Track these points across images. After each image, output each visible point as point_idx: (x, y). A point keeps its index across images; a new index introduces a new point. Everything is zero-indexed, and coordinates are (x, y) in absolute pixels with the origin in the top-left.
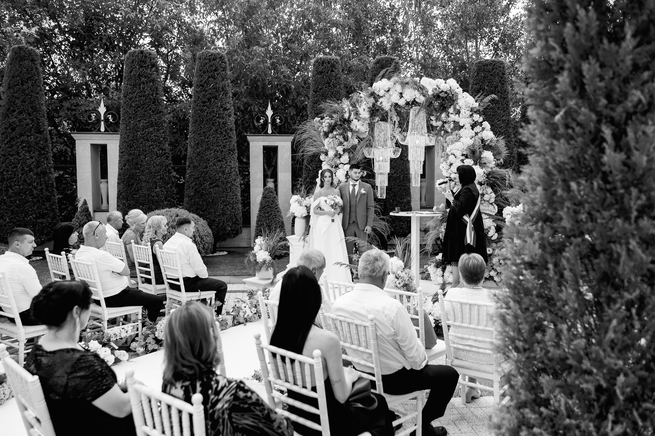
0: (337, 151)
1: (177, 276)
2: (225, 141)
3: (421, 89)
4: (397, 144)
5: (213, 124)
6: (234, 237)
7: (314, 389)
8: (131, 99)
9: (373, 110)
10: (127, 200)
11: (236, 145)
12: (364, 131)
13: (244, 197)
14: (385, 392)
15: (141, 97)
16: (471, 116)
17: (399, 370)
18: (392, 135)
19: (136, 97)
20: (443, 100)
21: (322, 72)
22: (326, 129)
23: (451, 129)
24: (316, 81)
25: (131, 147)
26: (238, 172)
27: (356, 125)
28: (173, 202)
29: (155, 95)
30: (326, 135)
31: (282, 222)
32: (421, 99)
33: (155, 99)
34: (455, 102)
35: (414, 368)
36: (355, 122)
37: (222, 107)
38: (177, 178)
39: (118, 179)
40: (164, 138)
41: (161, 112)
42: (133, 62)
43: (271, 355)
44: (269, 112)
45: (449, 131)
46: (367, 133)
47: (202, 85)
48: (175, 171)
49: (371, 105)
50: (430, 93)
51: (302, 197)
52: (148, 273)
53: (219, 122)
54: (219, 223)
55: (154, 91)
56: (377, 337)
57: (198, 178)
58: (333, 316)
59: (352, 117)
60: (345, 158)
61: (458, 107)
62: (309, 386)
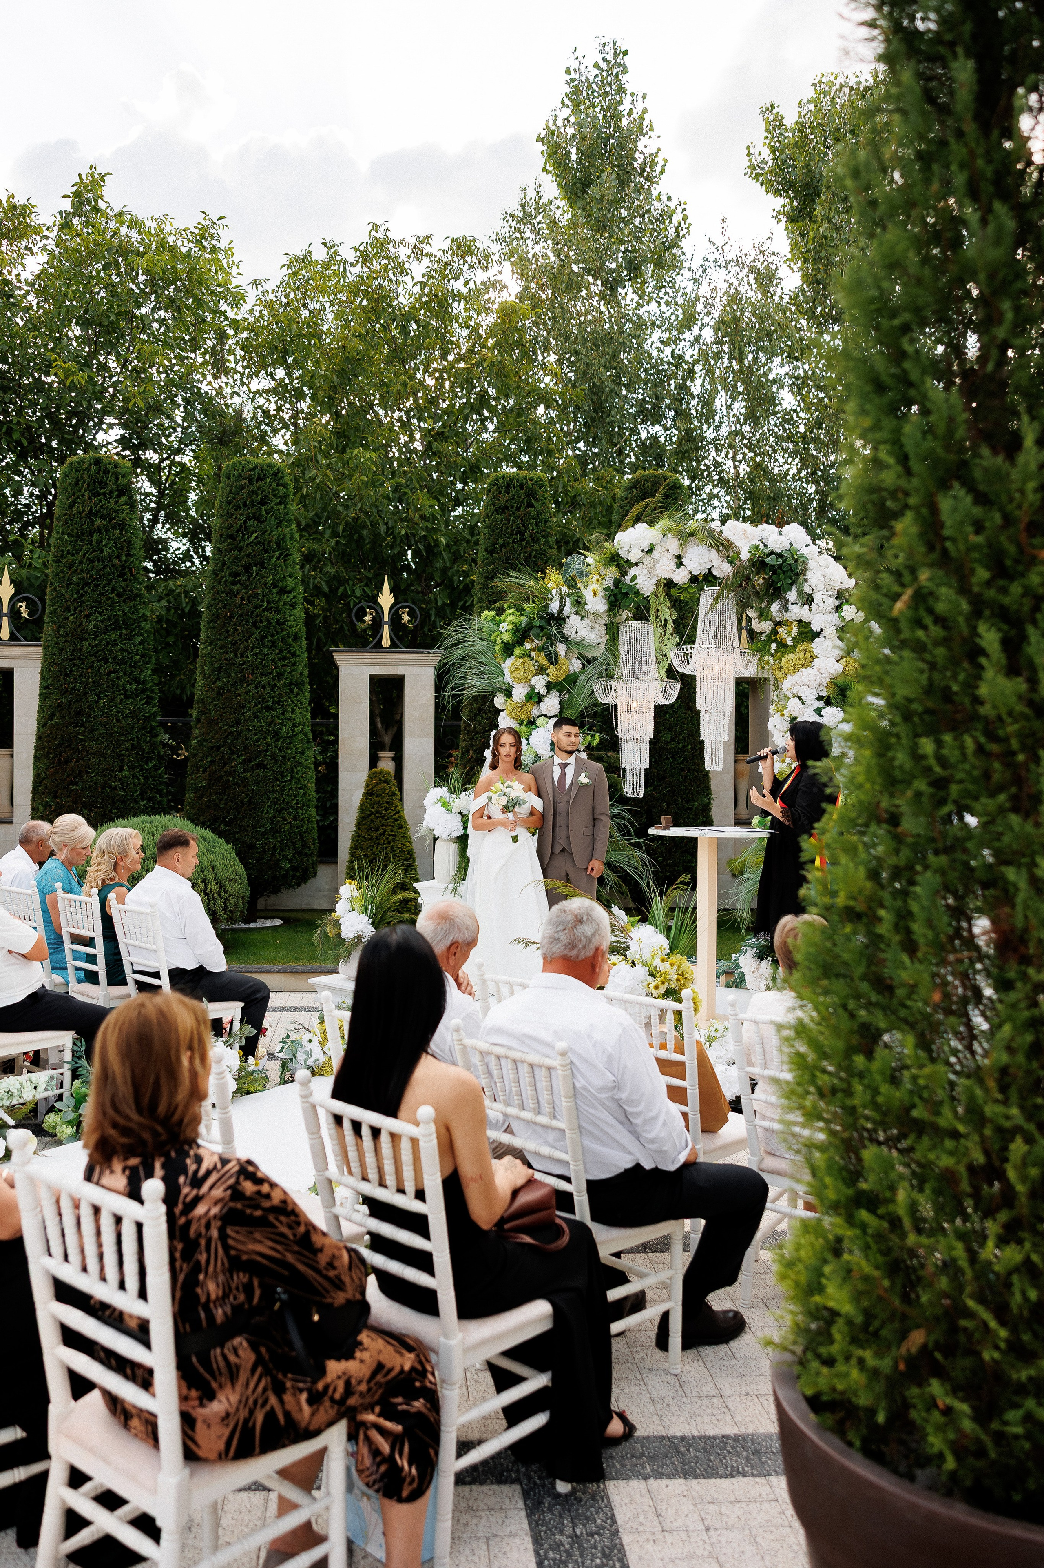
0: (533, 688)
1: (156, 964)
2: (280, 664)
3: (724, 546)
4: (671, 673)
5: (254, 623)
6: (299, 885)
7: (420, 1195)
8: (70, 567)
9: (615, 595)
10: (55, 797)
11: (306, 672)
12: (595, 643)
13: (325, 792)
14: (594, 1219)
15: (91, 561)
16: (838, 608)
17: (626, 1171)
18: (659, 651)
19: (81, 563)
20: (774, 573)
21: (507, 508)
22: (507, 637)
23: (793, 639)
24: (491, 528)
25: (67, 675)
26: (311, 735)
27: (575, 626)
28: (160, 802)
29: (124, 558)
30: (508, 650)
31: (410, 853)
32: (723, 569)
33: (123, 566)
34: (802, 577)
35: (660, 1167)
36: (573, 621)
37: (275, 586)
38: (171, 748)
39: (37, 748)
40: (143, 656)
41: (137, 595)
42: (77, 484)
43: (331, 1120)
44: (386, 599)
45: (789, 642)
46: (603, 646)
47: (232, 537)
48: (167, 730)
49: (610, 582)
50: (745, 556)
51: (452, 792)
52: (92, 959)
53: (268, 620)
54: (264, 851)
55: (122, 548)
56: (574, 1093)
57: (218, 748)
58: (483, 1045)
59: (567, 609)
60: (551, 704)
61: (807, 589)
62: (410, 1188)
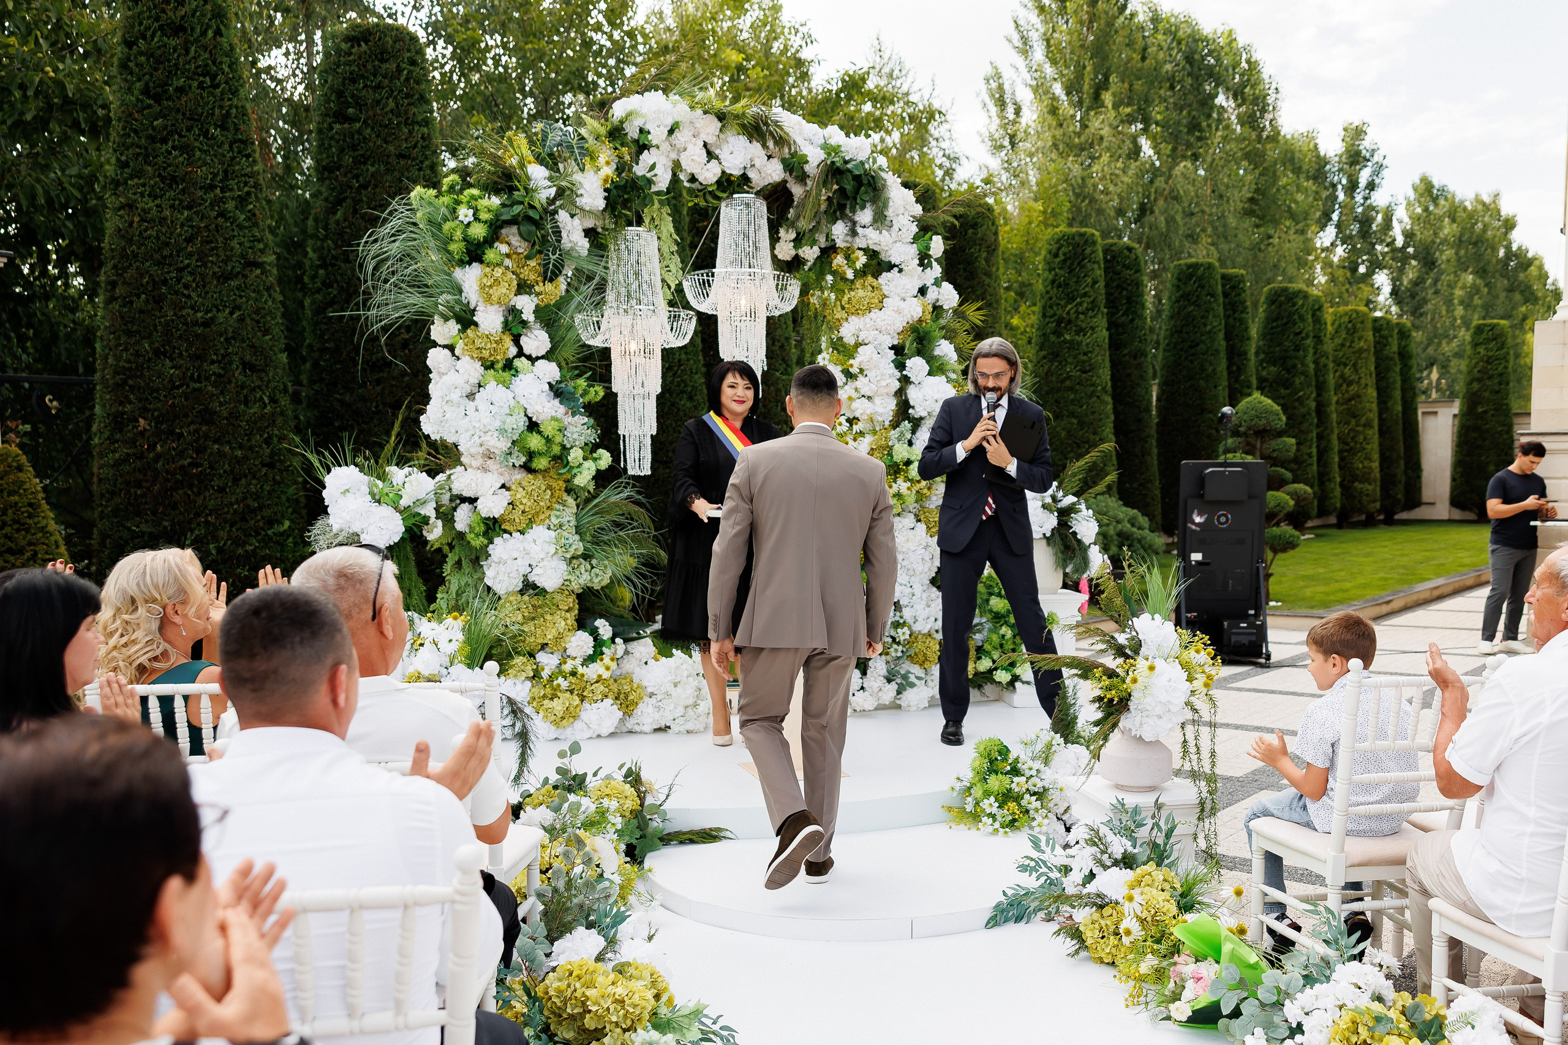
0: (512, 312)
3: (777, 142)
9: (618, 189)
16: (916, 238)
22: (479, 231)
23: (858, 272)
30: (474, 253)
34: (882, 197)
36: (563, 216)
45: (850, 274)
60: (541, 338)
